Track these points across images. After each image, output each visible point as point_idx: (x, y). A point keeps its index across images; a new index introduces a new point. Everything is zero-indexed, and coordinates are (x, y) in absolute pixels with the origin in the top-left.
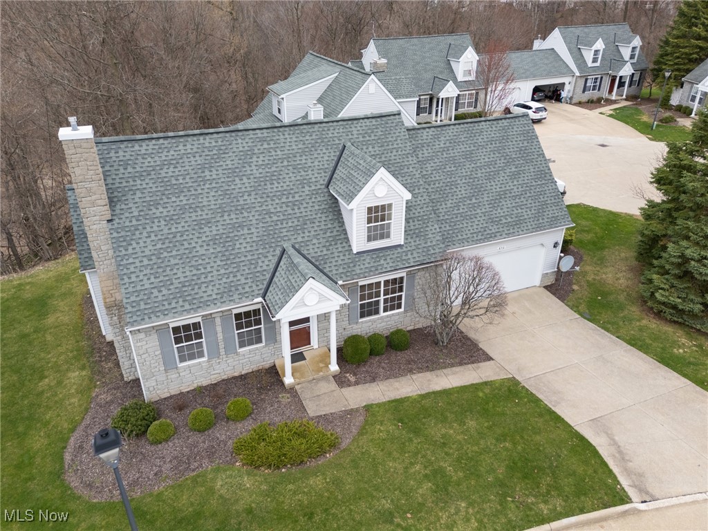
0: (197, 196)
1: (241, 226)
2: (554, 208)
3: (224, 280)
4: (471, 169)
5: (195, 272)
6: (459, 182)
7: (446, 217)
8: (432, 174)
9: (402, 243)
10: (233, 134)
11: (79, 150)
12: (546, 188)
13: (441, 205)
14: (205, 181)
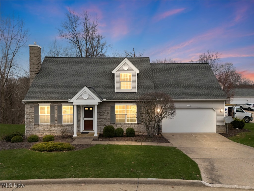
0: (67, 71)
1: (77, 80)
2: (217, 92)
3: (62, 93)
4: (177, 77)
5: (54, 89)
6: (170, 79)
7: (161, 89)
8: (159, 76)
9: (136, 92)
10: (87, 59)
11: (33, 50)
12: (214, 86)
13: (160, 85)
14: (72, 68)
